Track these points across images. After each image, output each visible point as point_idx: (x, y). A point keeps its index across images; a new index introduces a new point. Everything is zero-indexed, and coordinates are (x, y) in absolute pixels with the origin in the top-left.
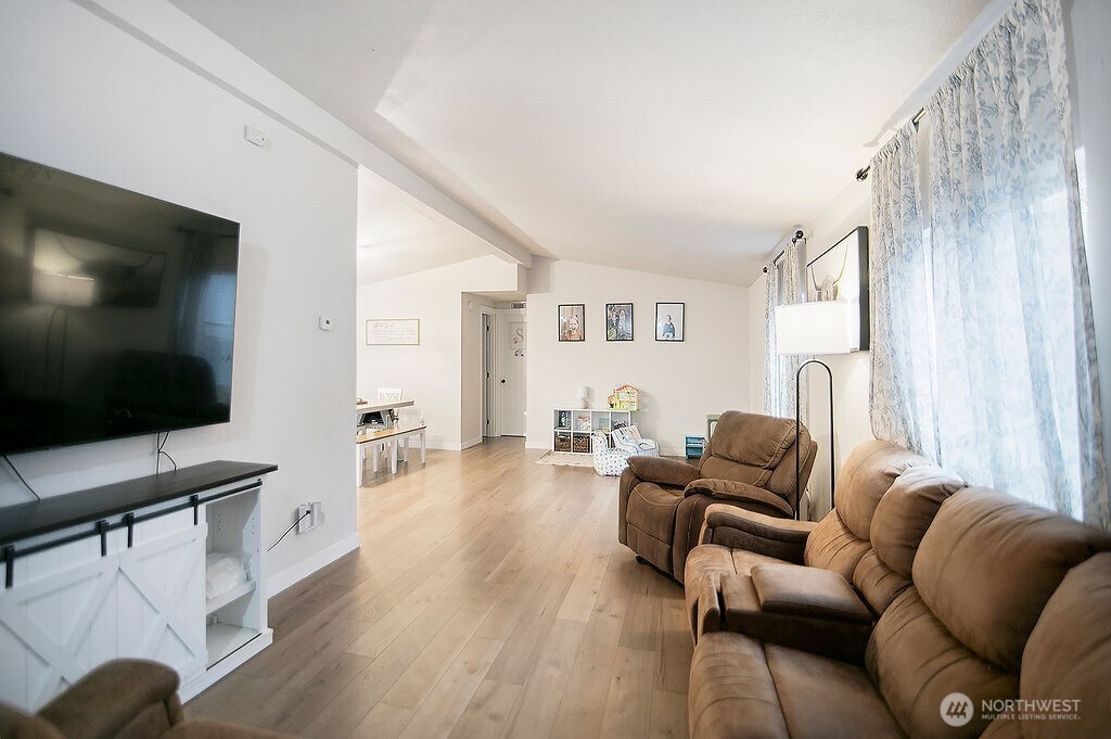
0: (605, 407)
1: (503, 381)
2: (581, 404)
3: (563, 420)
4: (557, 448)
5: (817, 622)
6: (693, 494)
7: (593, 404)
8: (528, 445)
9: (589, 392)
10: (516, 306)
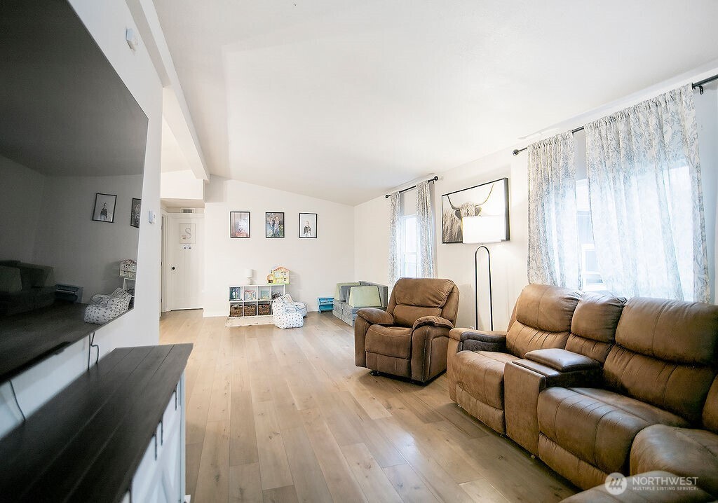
0: (265, 283)
1: (173, 268)
2: (249, 281)
3: (234, 294)
4: (232, 314)
5: (584, 373)
6: (423, 326)
7: (257, 282)
8: (206, 314)
9: (253, 273)
10: (185, 211)
